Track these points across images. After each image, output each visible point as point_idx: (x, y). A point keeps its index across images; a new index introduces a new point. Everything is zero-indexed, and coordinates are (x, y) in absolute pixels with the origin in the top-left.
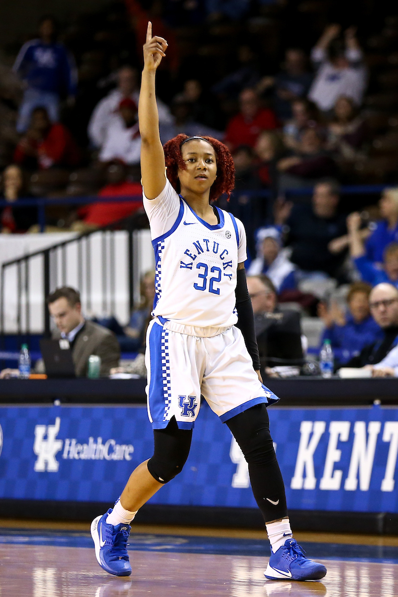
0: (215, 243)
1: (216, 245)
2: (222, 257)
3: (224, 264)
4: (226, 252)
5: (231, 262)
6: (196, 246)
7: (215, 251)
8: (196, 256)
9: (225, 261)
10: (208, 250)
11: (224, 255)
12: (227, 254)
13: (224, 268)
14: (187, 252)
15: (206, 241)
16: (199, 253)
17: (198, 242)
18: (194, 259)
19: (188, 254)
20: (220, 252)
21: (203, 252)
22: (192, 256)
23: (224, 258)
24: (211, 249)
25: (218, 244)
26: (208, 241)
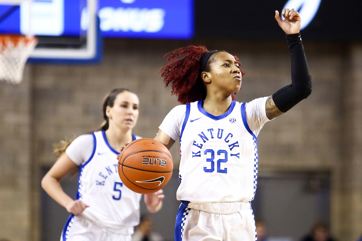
0: (219, 130)
2: (227, 140)
3: (230, 146)
4: (230, 135)
5: (237, 142)
6: (201, 136)
7: (220, 136)
8: (202, 145)
9: (230, 143)
11: (229, 138)
12: (232, 136)
13: (231, 149)
14: (195, 143)
16: (205, 142)
17: (202, 133)
18: (201, 148)
19: (195, 145)
20: (224, 136)
21: (208, 140)
22: (199, 145)
23: (229, 141)
24: (215, 135)
25: (222, 130)
26: (212, 129)
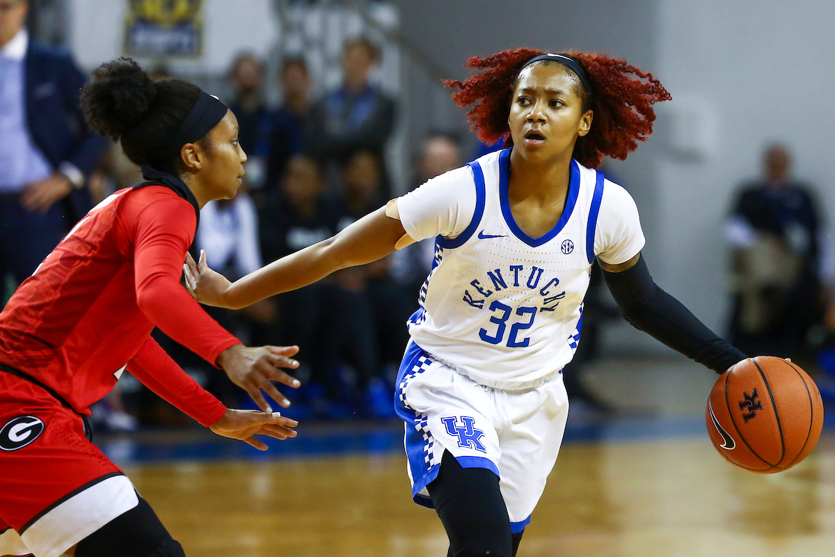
1: (537, 272)
2: (544, 292)
4: (555, 282)
5: (562, 294)
6: (494, 278)
7: (532, 284)
8: (490, 292)
9: (549, 296)
10: (516, 284)
11: (550, 288)
12: (556, 285)
14: (476, 284)
15: (516, 269)
16: (498, 289)
17: (498, 271)
18: (486, 296)
19: (476, 287)
20: (541, 284)
21: (505, 287)
22: (484, 290)
23: (548, 292)
24: (523, 280)
25: (541, 271)
26: (521, 268)
